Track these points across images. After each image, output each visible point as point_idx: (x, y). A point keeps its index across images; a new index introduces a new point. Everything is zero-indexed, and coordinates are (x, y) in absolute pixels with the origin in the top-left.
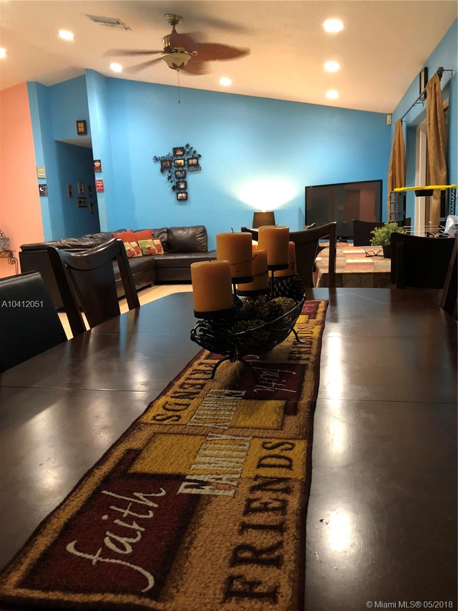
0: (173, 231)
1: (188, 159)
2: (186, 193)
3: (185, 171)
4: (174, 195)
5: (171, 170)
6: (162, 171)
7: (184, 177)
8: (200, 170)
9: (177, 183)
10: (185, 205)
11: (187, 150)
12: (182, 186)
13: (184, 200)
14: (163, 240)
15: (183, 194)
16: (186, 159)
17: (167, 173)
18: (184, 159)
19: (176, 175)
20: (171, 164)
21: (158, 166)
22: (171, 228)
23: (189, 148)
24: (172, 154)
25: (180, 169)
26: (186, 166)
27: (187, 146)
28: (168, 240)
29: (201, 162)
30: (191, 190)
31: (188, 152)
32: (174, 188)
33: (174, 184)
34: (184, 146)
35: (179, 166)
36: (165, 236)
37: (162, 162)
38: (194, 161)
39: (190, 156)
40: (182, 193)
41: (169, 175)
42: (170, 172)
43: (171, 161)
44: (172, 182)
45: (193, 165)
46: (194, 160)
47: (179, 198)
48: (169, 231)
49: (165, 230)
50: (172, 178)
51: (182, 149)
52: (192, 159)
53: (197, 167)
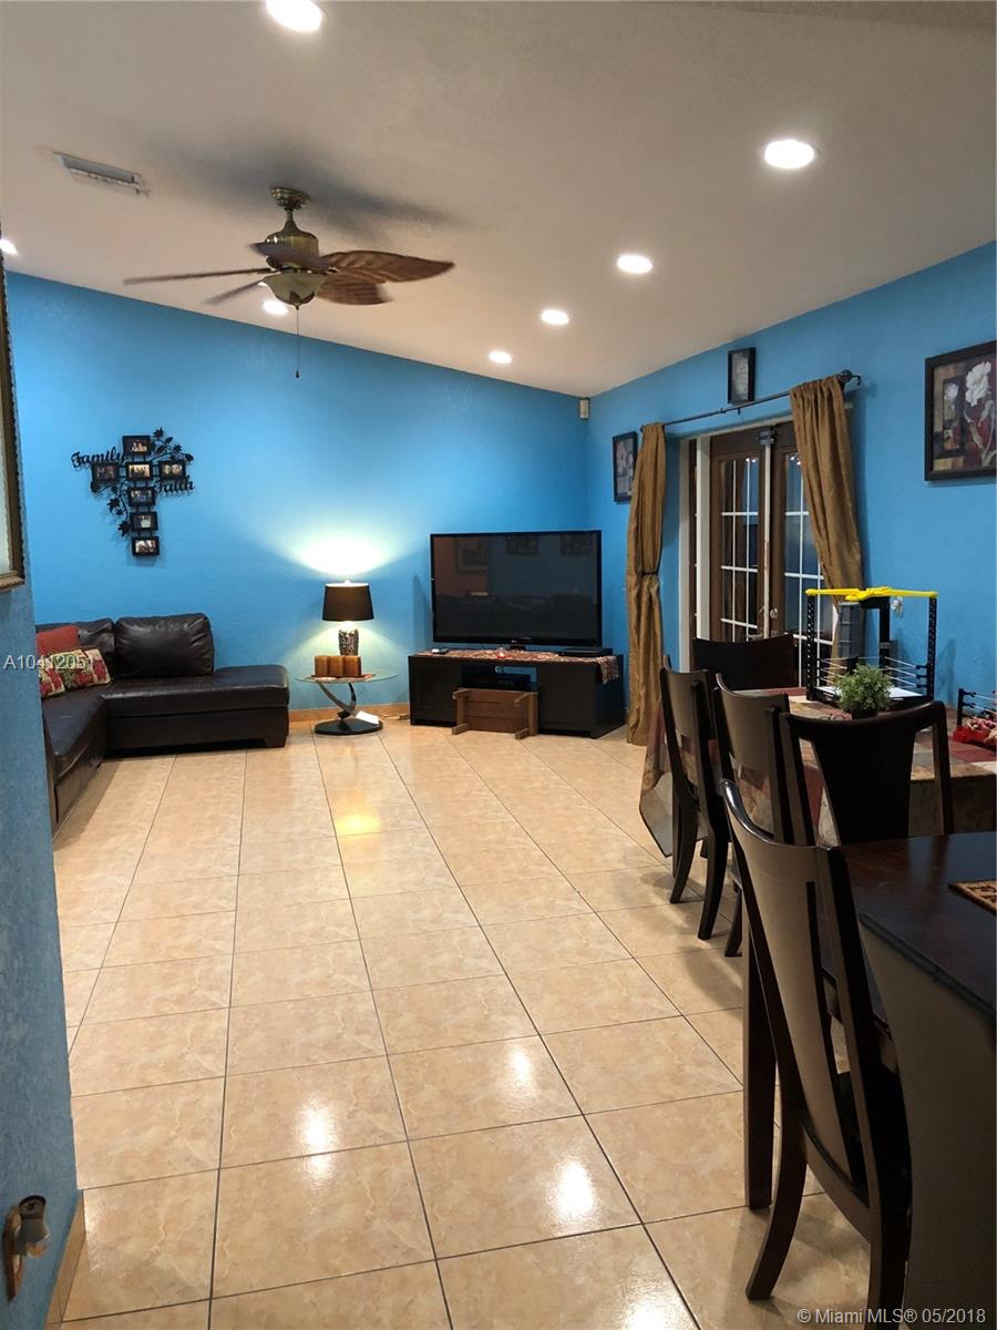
0: (124, 624)
1: (161, 464)
2: (156, 540)
3: (152, 489)
4: (125, 543)
5: (118, 486)
6: (95, 487)
7: (152, 502)
8: (191, 488)
9: (132, 516)
10: (152, 565)
11: (159, 444)
12: (146, 524)
13: (153, 554)
14: (105, 650)
15: (149, 542)
16: (155, 462)
17: (107, 495)
18: (150, 463)
19: (130, 497)
20: (117, 472)
21: (85, 475)
22: (121, 619)
23: (164, 439)
24: (120, 450)
25: (139, 485)
26: (155, 479)
27: (159, 433)
28: (117, 649)
29: (191, 470)
30: (165, 533)
31: (161, 449)
32: (124, 528)
33: (124, 517)
34: (151, 435)
35: (140, 477)
36: (109, 639)
37: (94, 467)
38: (176, 469)
39: (167, 458)
40: (145, 539)
41: (113, 497)
42: (114, 490)
43: (117, 467)
44: (119, 513)
45: (172, 476)
46: (174, 466)
47: (137, 550)
48: (117, 629)
49: (107, 625)
50: (121, 504)
51: (144, 439)
52: (171, 463)
53: (182, 483)
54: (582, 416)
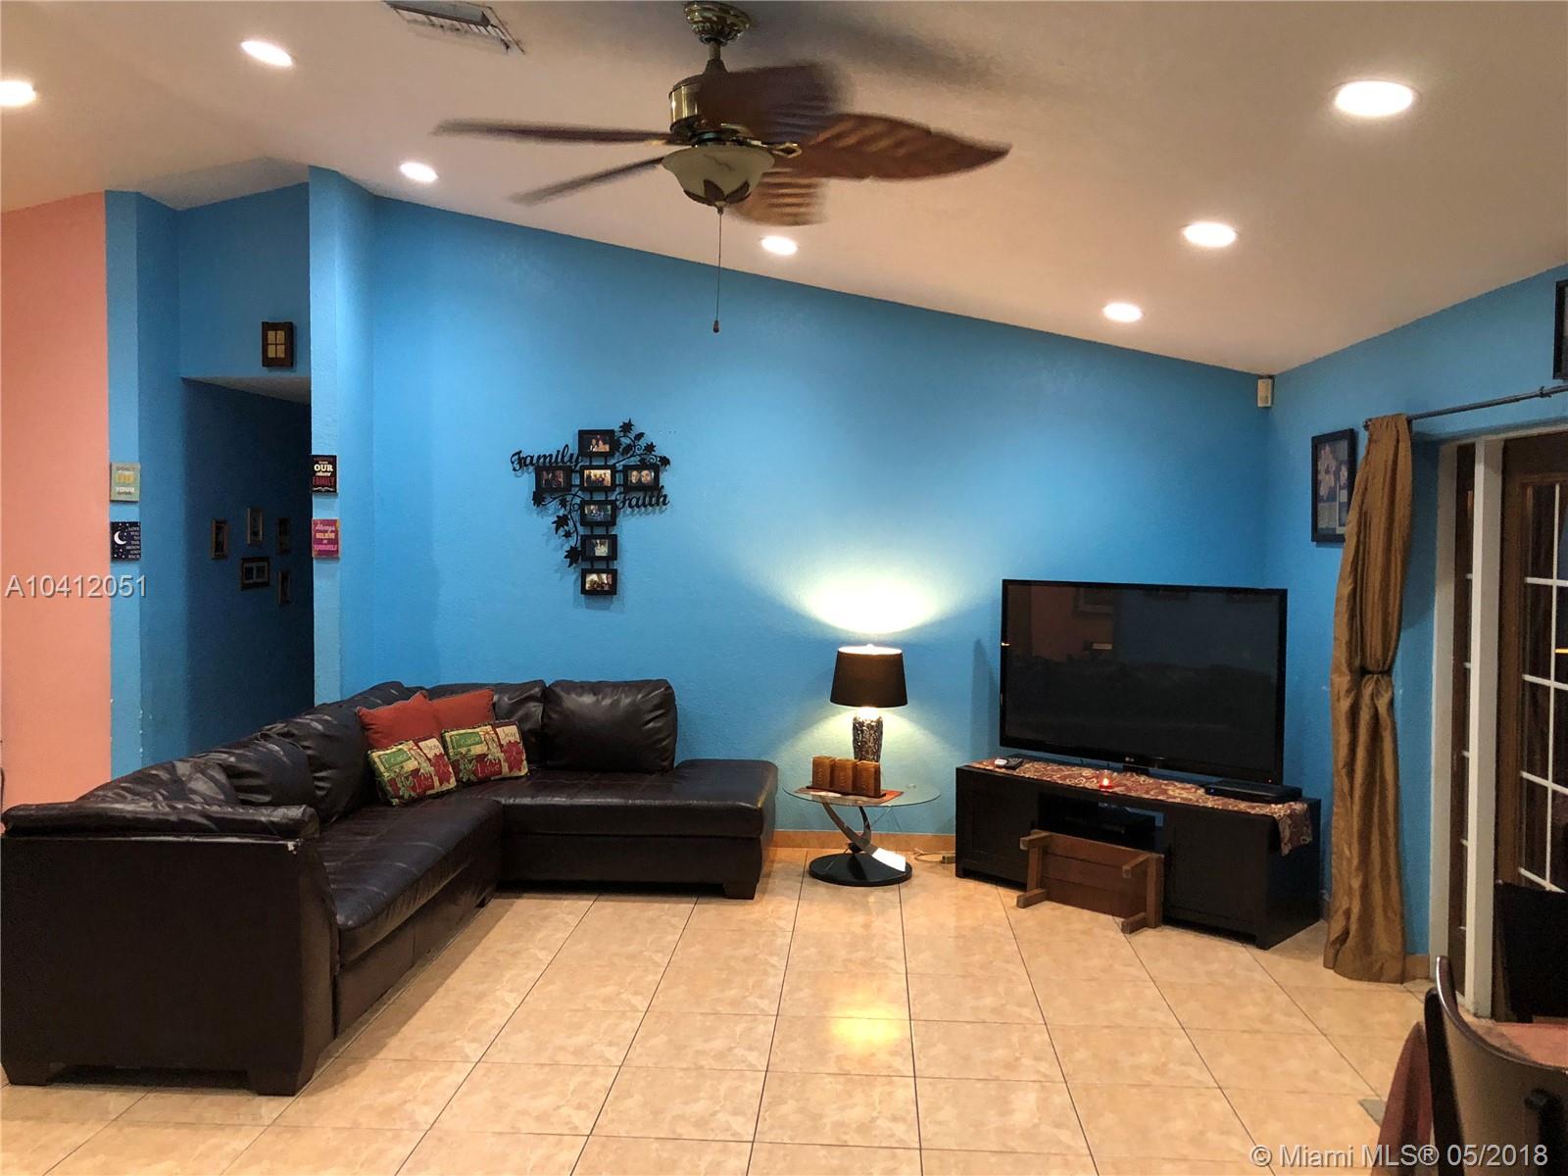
0: (558, 690)
1: (627, 469)
2: (614, 574)
3: (613, 503)
4: (572, 576)
5: (569, 498)
6: (538, 499)
7: (612, 522)
8: (664, 504)
9: (585, 539)
10: (607, 608)
11: (625, 441)
12: (601, 550)
13: (606, 593)
14: (527, 726)
15: (604, 576)
16: (619, 467)
17: (554, 510)
18: (613, 468)
19: (583, 515)
20: (568, 478)
21: (527, 481)
22: (557, 683)
23: (632, 435)
24: (574, 449)
25: (599, 497)
26: (618, 490)
27: (627, 427)
28: (544, 726)
29: (667, 479)
30: (626, 565)
31: (629, 448)
32: (573, 556)
33: (573, 542)
34: (617, 429)
35: (597, 486)
36: (536, 709)
37: (538, 472)
38: (647, 476)
39: (634, 461)
40: (598, 572)
41: (561, 513)
42: (563, 504)
43: (569, 472)
44: (568, 535)
45: (641, 487)
46: (644, 473)
47: (587, 585)
48: (548, 695)
49: (537, 690)
50: (571, 523)
51: (607, 435)
52: (639, 468)
53: (653, 495)
54: (1260, 405)
